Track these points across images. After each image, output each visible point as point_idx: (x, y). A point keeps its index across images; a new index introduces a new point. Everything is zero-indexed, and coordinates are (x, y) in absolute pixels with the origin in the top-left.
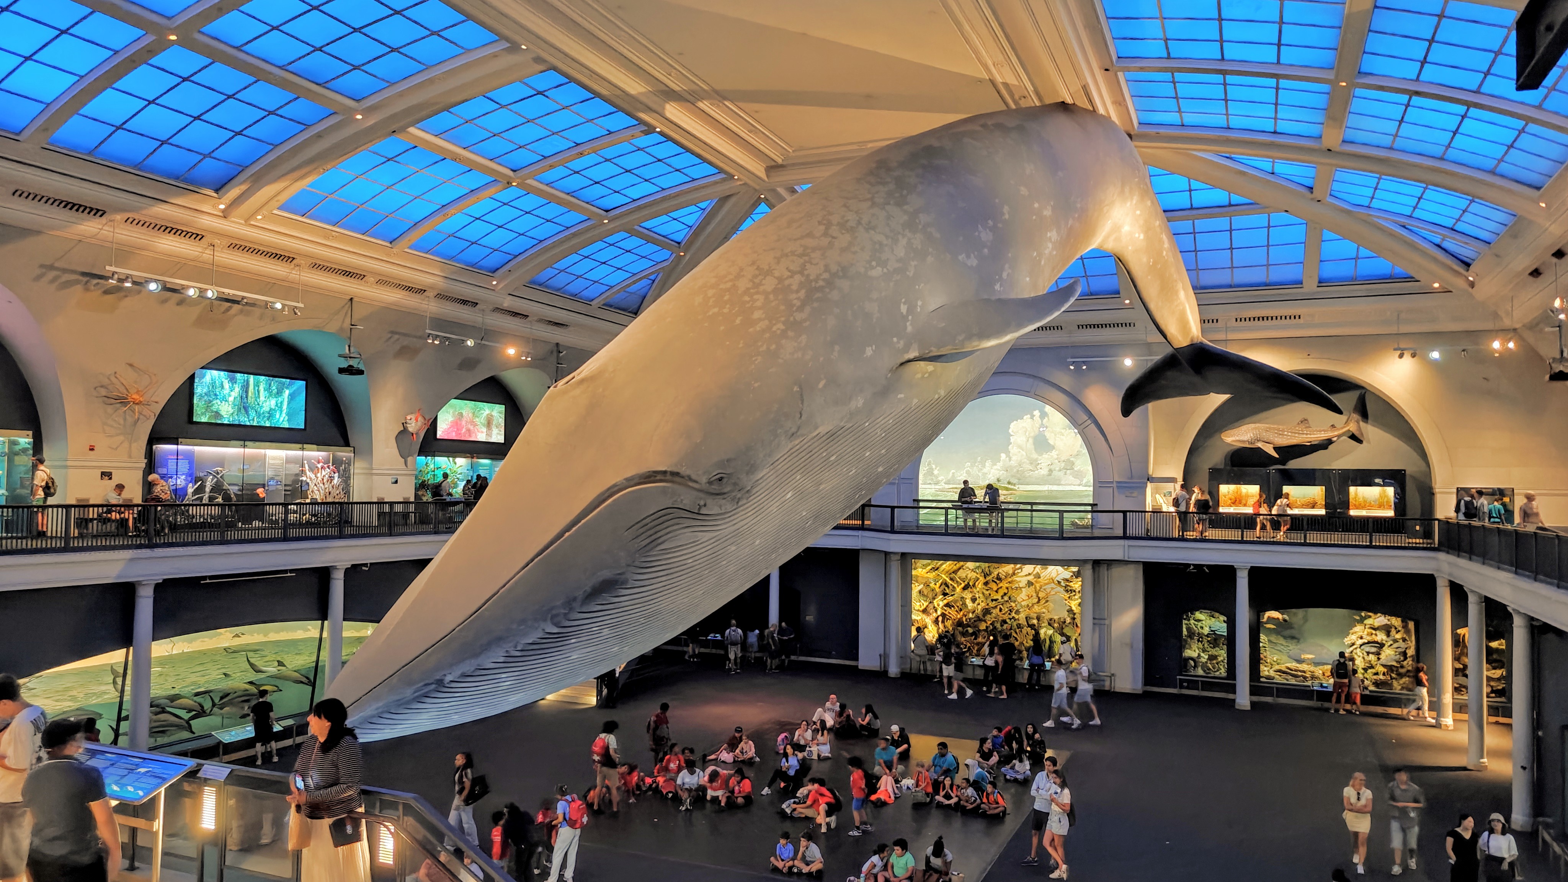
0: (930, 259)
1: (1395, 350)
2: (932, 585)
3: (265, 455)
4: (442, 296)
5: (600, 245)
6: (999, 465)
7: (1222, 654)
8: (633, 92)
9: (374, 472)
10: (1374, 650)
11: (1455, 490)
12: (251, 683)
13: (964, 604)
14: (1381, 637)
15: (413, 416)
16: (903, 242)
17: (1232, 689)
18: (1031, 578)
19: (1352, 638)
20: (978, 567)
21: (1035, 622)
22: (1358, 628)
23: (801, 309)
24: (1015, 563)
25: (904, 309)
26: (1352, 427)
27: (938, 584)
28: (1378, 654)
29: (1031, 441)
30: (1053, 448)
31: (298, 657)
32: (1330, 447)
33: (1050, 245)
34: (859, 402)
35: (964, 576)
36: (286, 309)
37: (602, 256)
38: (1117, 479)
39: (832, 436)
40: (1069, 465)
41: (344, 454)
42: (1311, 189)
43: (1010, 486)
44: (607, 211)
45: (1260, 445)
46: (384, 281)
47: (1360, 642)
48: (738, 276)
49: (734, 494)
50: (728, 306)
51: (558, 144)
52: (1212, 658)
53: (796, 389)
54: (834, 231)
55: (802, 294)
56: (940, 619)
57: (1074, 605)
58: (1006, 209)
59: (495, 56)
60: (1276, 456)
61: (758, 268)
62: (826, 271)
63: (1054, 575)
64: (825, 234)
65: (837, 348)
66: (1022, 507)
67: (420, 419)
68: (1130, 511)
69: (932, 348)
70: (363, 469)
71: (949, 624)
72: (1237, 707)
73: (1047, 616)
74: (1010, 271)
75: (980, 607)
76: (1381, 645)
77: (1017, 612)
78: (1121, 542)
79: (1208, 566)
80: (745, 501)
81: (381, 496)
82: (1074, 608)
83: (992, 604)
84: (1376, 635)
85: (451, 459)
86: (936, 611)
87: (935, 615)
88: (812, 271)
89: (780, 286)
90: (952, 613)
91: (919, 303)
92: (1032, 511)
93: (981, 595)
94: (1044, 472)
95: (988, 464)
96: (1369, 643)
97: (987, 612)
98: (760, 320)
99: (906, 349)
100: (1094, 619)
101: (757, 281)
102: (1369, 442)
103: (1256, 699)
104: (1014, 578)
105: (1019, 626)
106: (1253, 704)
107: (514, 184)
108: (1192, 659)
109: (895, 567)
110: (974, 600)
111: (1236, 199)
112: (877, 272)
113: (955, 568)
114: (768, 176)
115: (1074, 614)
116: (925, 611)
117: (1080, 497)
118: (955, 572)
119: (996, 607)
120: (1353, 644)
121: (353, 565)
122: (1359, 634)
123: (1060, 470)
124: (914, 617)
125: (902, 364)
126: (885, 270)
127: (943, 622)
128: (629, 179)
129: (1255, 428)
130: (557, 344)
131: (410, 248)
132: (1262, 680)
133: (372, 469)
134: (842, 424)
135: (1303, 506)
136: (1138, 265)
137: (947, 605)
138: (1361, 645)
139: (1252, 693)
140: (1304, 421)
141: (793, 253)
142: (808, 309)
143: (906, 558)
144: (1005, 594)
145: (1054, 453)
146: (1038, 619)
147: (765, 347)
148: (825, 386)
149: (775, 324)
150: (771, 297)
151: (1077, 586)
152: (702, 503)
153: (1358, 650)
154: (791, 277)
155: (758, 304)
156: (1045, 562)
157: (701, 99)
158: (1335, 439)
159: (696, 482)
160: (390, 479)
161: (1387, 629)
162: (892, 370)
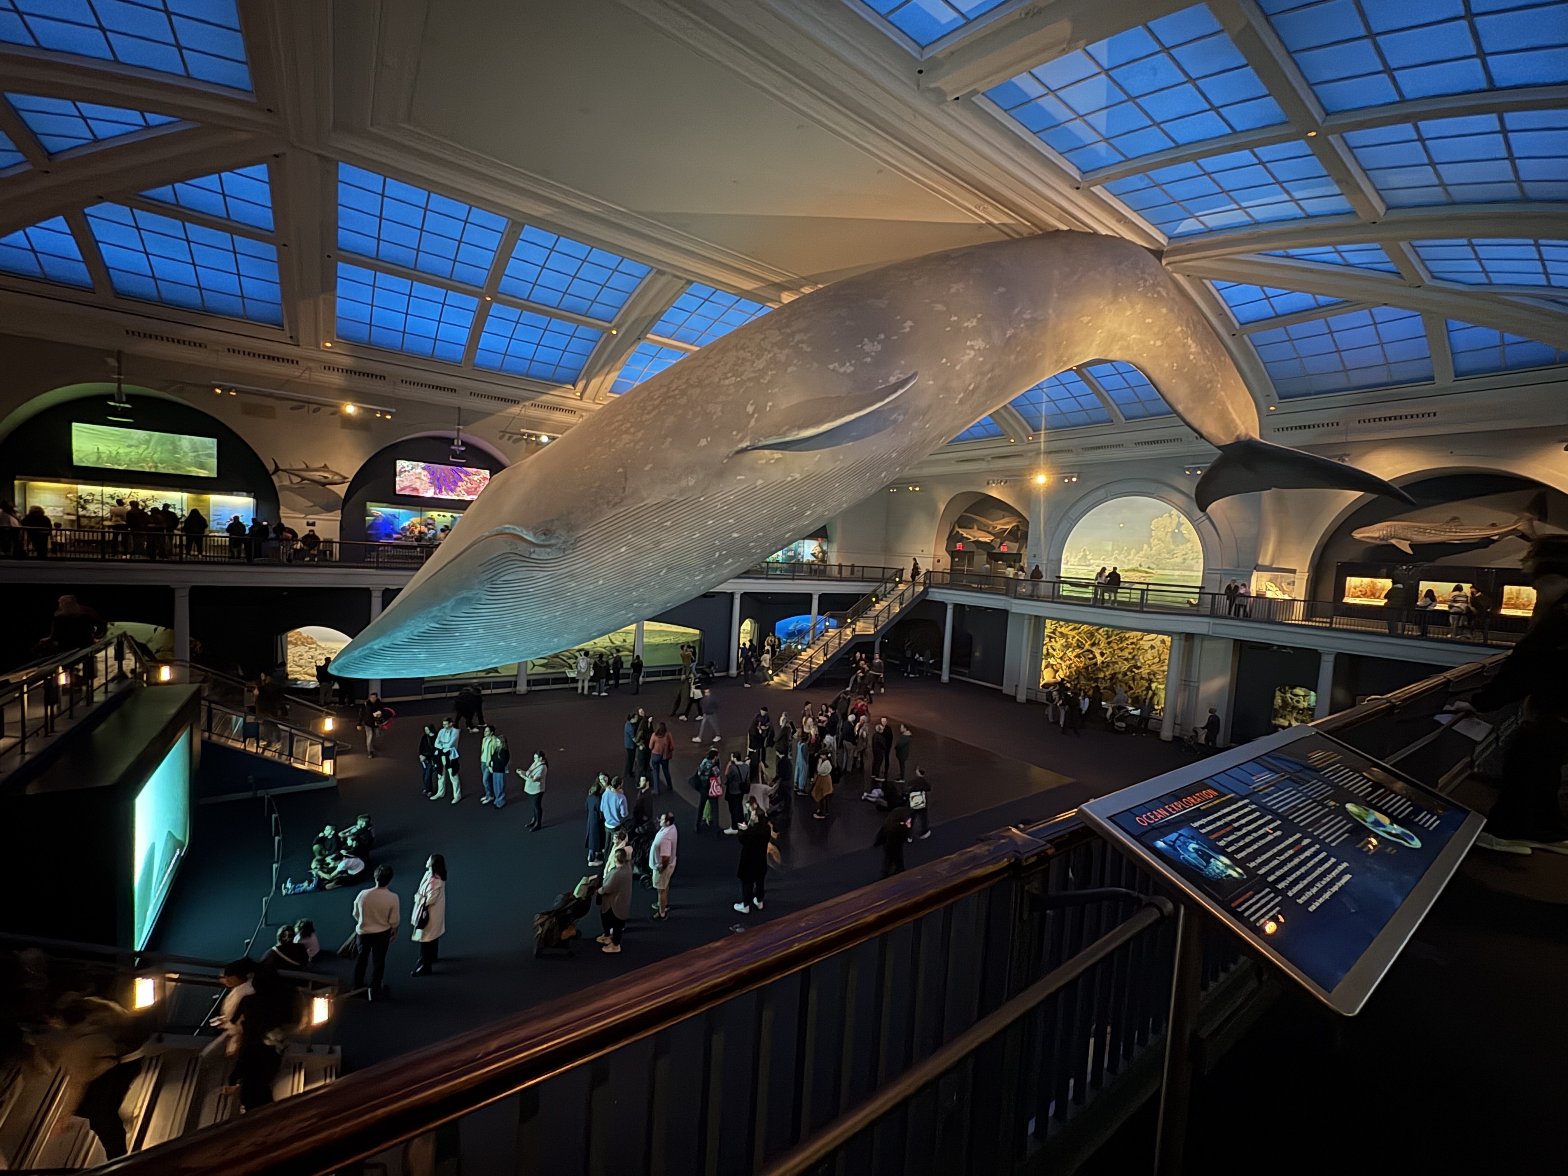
0: (792, 369)
1: (1558, 444)
16: (768, 356)
25: (750, 409)
26: (1521, 526)
33: (973, 352)
34: (690, 481)
38: (1225, 567)
39: (662, 506)
45: (1393, 541)
49: (559, 546)
58: (908, 324)
60: (1410, 552)
65: (670, 439)
69: (762, 439)
75: (1103, 660)
78: (1206, 619)
79: (1289, 647)
80: (570, 551)
83: (1116, 660)
93: (1107, 652)
95: (1133, 552)
99: (741, 441)
100: (1184, 680)
109: (1026, 624)
112: (731, 381)
119: (1118, 662)
125: (737, 452)
126: (739, 379)
129: (1390, 526)
134: (673, 498)
140: (1454, 519)
148: (652, 469)
152: (532, 550)
158: (1496, 538)
162: (727, 457)
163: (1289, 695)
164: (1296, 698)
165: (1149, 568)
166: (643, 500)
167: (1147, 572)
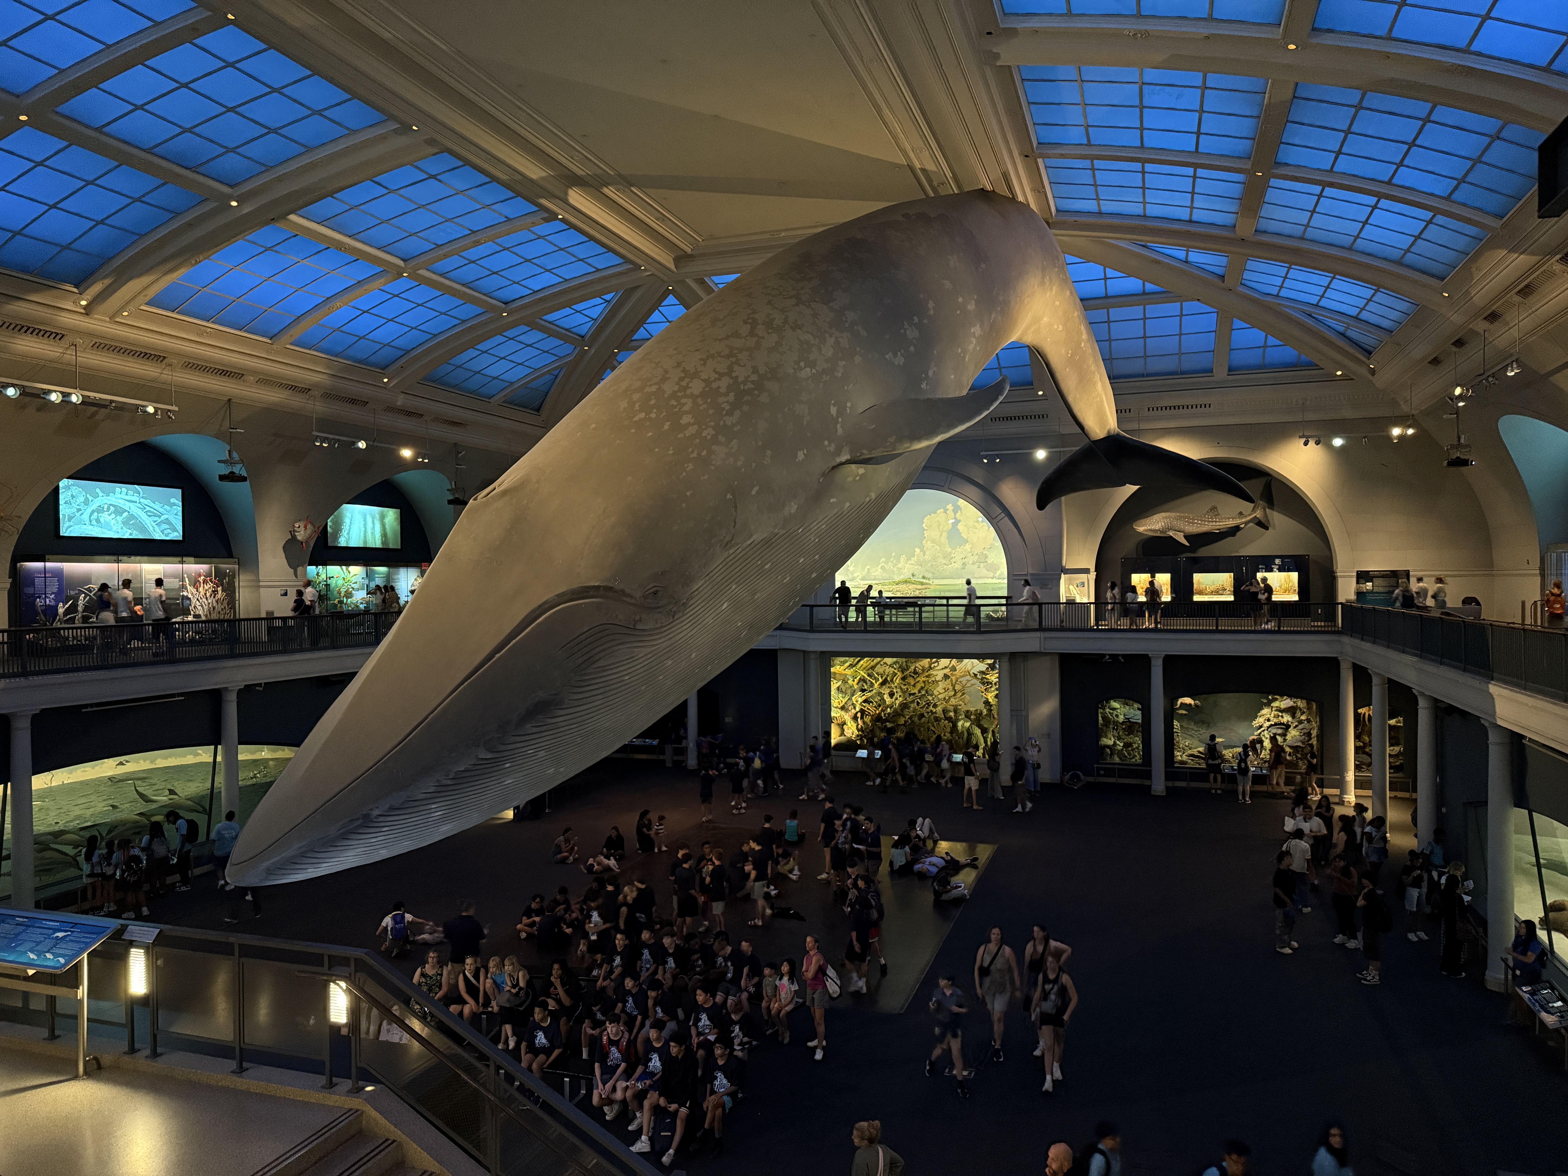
0: (858, 359)
1: (1300, 437)
2: (850, 682)
3: (141, 570)
4: (330, 395)
5: (499, 339)
6: (914, 560)
7: (1137, 741)
8: (534, 177)
9: (261, 584)
10: (1280, 731)
11: (1355, 574)
12: (141, 814)
13: (883, 699)
14: (1287, 718)
15: (302, 524)
16: (831, 341)
17: (1148, 775)
18: (947, 671)
19: (1260, 721)
20: (895, 663)
21: (952, 714)
22: (1266, 711)
23: (730, 413)
24: (931, 658)
25: (833, 410)
26: (1259, 514)
27: (856, 681)
28: (1284, 735)
29: (945, 534)
30: (966, 541)
31: (190, 784)
32: (1239, 534)
33: (974, 340)
34: (792, 508)
35: (881, 671)
36: (159, 413)
37: (502, 351)
38: (1031, 571)
39: (767, 543)
40: (983, 559)
41: (227, 566)
42: (1222, 277)
43: (924, 581)
44: (505, 303)
45: (1171, 533)
46: (266, 380)
47: (1267, 724)
48: (664, 379)
49: (670, 607)
50: (655, 411)
51: (454, 231)
52: (1127, 745)
53: (729, 496)
54: (760, 330)
55: (731, 397)
56: (859, 715)
57: (991, 697)
58: (931, 305)
59: (383, 138)
60: (1187, 544)
61: (684, 371)
62: (753, 373)
63: (969, 667)
64: (752, 333)
65: (769, 452)
66: (938, 602)
67: (309, 526)
68: (1045, 604)
69: (865, 452)
70: (250, 581)
71: (868, 719)
72: (1153, 793)
73: (963, 708)
74: (935, 369)
75: (898, 702)
76: (1287, 727)
77: (935, 706)
78: (1038, 634)
79: (1124, 656)
80: (681, 614)
81: (270, 609)
82: (990, 700)
83: (910, 699)
84: (1282, 717)
85: (344, 567)
86: (855, 708)
87: (853, 711)
88: (741, 373)
89: (707, 389)
90: (871, 708)
91: (849, 405)
92: (948, 605)
93: (899, 690)
94: (958, 565)
95: (903, 558)
96: (1276, 724)
97: (904, 706)
98: (689, 424)
99: (838, 453)
100: (1011, 710)
101: (684, 384)
102: (1274, 528)
103: (1170, 784)
104: (931, 672)
105: (937, 719)
106: (1167, 788)
107: (405, 275)
108: (1108, 747)
109: (814, 665)
110: (891, 695)
111: (1150, 287)
112: (807, 372)
113: (873, 664)
114: (676, 267)
115: (991, 706)
116: (843, 708)
117: (994, 589)
118: (873, 668)
119: (913, 702)
120: (1261, 727)
121: (246, 686)
122: (1266, 716)
123: (973, 564)
124: (833, 714)
125: (834, 468)
126: (814, 371)
127: (862, 718)
128: (528, 269)
129: (1166, 518)
130: (455, 444)
131: (291, 344)
132: (1176, 765)
133: (259, 581)
134: (776, 531)
135: (1212, 593)
136: (1057, 356)
137: (865, 701)
138: (1268, 728)
139: (1167, 779)
140: (1214, 508)
141: (719, 354)
142: (737, 413)
143: (826, 658)
144: (922, 688)
145: (968, 547)
146: (956, 711)
147: (695, 455)
148: (757, 492)
149: (705, 429)
150: (699, 400)
151: (993, 678)
152: (637, 618)
153: (1266, 732)
154: (719, 379)
155: (687, 408)
156: (961, 656)
157: (606, 185)
158: (1242, 526)
159: (629, 596)
160: (279, 591)
161: (1292, 711)
162: (823, 475)
163: (1108, 710)
164: (1115, 713)
165: (924, 577)
166: (751, 536)
167: (922, 584)
